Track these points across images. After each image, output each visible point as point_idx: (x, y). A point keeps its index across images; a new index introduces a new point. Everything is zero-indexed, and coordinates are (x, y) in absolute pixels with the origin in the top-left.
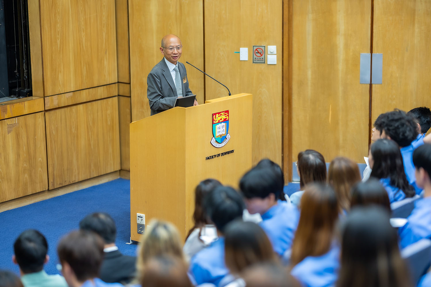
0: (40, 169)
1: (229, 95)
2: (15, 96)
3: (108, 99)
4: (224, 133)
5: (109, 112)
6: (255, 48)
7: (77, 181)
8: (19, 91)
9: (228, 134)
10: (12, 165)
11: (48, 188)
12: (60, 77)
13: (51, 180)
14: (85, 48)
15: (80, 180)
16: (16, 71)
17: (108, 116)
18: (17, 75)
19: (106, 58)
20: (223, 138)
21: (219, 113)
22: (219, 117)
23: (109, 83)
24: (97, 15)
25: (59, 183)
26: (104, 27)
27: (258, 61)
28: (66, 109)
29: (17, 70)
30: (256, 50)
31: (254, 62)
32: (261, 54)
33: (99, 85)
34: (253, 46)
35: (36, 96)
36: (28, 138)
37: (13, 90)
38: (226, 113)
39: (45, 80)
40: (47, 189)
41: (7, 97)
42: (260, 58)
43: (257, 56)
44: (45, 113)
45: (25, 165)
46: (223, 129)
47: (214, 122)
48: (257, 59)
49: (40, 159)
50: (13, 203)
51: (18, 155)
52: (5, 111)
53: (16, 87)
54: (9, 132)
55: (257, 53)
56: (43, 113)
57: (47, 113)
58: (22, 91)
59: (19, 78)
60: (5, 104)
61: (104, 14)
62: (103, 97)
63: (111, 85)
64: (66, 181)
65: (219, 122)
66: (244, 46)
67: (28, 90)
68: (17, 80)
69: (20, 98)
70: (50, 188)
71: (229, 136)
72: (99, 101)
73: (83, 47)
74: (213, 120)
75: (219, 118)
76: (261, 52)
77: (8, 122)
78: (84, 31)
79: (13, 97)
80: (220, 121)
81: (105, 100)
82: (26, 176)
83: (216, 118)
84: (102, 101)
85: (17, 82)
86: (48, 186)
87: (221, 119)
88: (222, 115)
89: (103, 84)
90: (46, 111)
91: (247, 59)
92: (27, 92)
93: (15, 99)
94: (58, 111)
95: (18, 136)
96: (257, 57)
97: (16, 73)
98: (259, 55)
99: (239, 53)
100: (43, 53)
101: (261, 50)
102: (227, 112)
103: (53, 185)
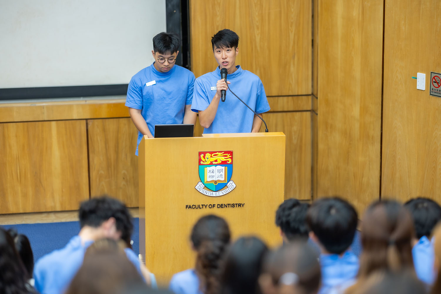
1: (266, 132)
3: (294, 113)
4: (223, 179)
5: (295, 128)
6: (433, 75)
9: (231, 182)
14: (258, 48)
17: (293, 133)
19: (294, 64)
20: (220, 186)
21: (211, 153)
22: (211, 157)
23: (296, 94)
24: (280, 12)
26: (291, 26)
27: (436, 93)
30: (434, 78)
31: (432, 93)
32: (438, 85)
33: (280, 95)
34: (431, 73)
38: (226, 154)
42: (437, 90)
43: (434, 86)
46: (220, 174)
47: (202, 163)
48: (434, 90)
55: (434, 82)
61: (292, 10)
62: (286, 109)
63: (300, 97)
65: (211, 164)
66: (422, 71)
71: (234, 184)
72: (280, 114)
73: (256, 47)
74: (200, 160)
75: (213, 159)
76: (438, 82)
78: (258, 28)
80: (214, 163)
81: (289, 114)
83: (206, 158)
84: (284, 114)
87: (216, 161)
88: (218, 156)
89: (287, 94)
91: (423, 88)
96: (434, 88)
98: (436, 85)
99: (416, 79)
101: (439, 79)
102: (231, 153)
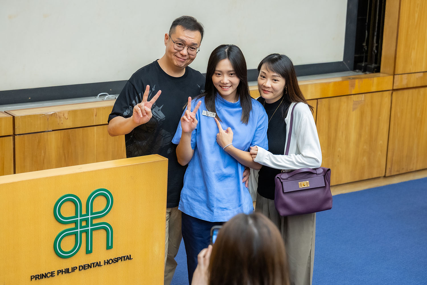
0: (379, 153)
2: (360, 71)
7: (414, 170)
8: (366, 66)
10: (352, 145)
11: (385, 174)
12: (413, 55)
13: (389, 166)
15: (418, 169)
16: (364, 44)
18: (365, 49)
25: (396, 170)
28: (414, 90)
29: (365, 42)
35: (384, 73)
36: (372, 117)
37: (359, 64)
39: (397, 56)
40: (383, 175)
41: (352, 72)
44: (392, 93)
45: (365, 147)
49: (381, 142)
50: (348, 186)
51: (360, 135)
52: (353, 86)
53: (362, 62)
54: (354, 109)
56: (391, 92)
57: (394, 93)
58: (370, 66)
59: (367, 52)
60: (354, 78)
64: (403, 169)
67: (376, 65)
68: (365, 54)
69: (366, 74)
70: (387, 175)
77: (355, 98)
79: (358, 72)
82: (365, 159)
85: (363, 56)
86: (385, 172)
90: (394, 90)
92: (375, 68)
93: (361, 74)
94: (406, 91)
95: (362, 114)
97: (364, 46)
100: (400, 27)
103: (390, 171)
